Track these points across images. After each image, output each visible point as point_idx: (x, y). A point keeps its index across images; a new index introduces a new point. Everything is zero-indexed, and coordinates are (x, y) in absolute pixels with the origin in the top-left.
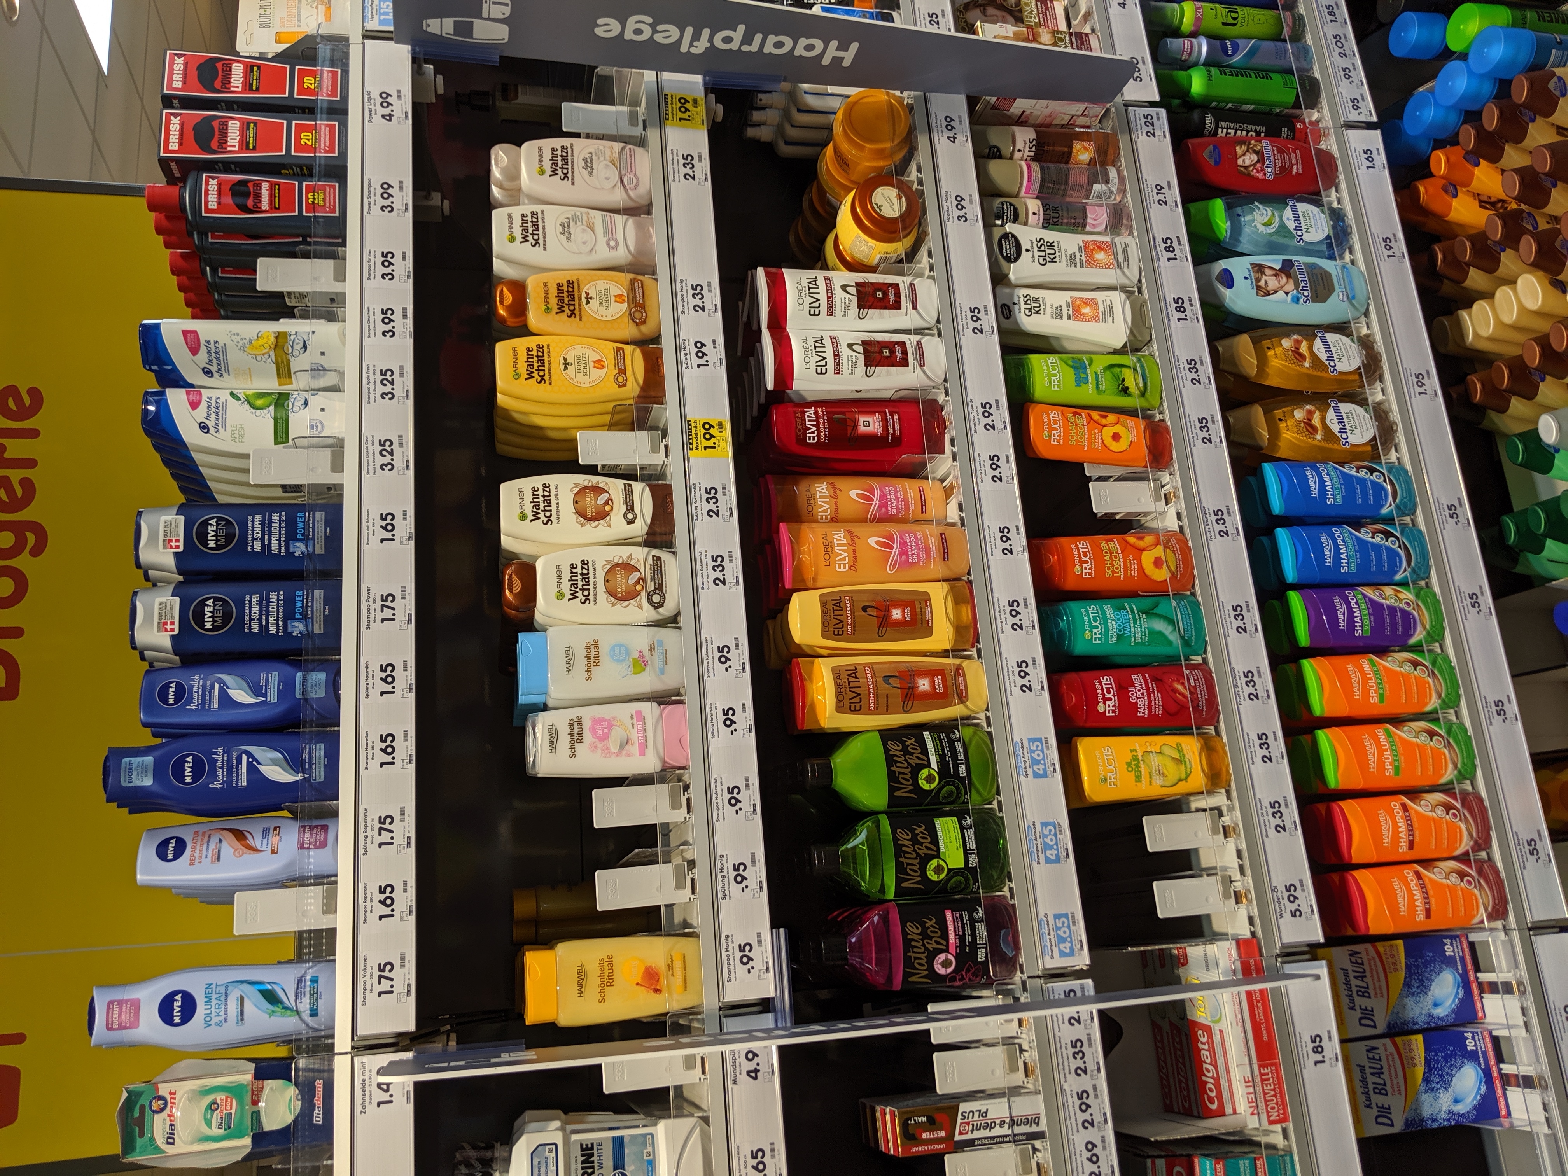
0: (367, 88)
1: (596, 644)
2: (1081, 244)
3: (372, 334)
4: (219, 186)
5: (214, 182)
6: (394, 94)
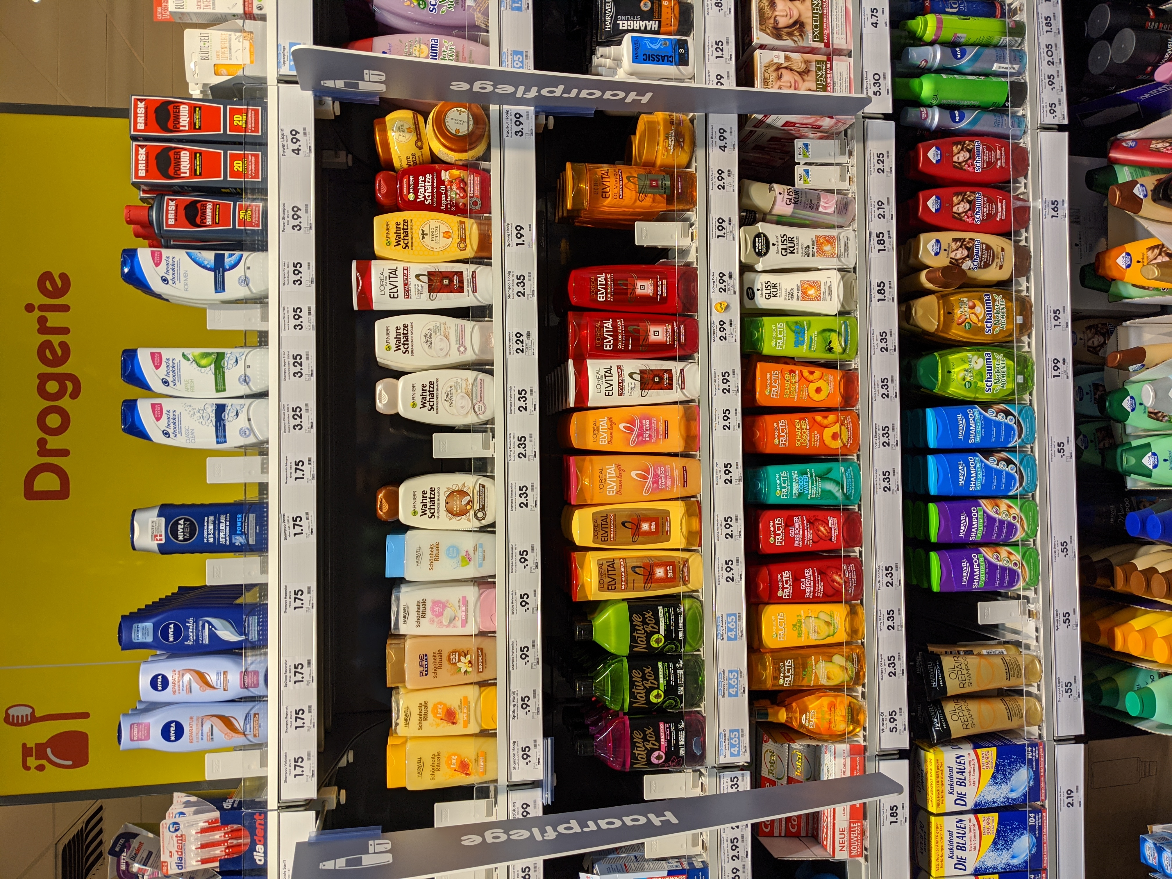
0: (282, 127)
1: (437, 545)
2: (814, 239)
3: (287, 328)
4: (176, 206)
5: (172, 204)
6: (301, 131)
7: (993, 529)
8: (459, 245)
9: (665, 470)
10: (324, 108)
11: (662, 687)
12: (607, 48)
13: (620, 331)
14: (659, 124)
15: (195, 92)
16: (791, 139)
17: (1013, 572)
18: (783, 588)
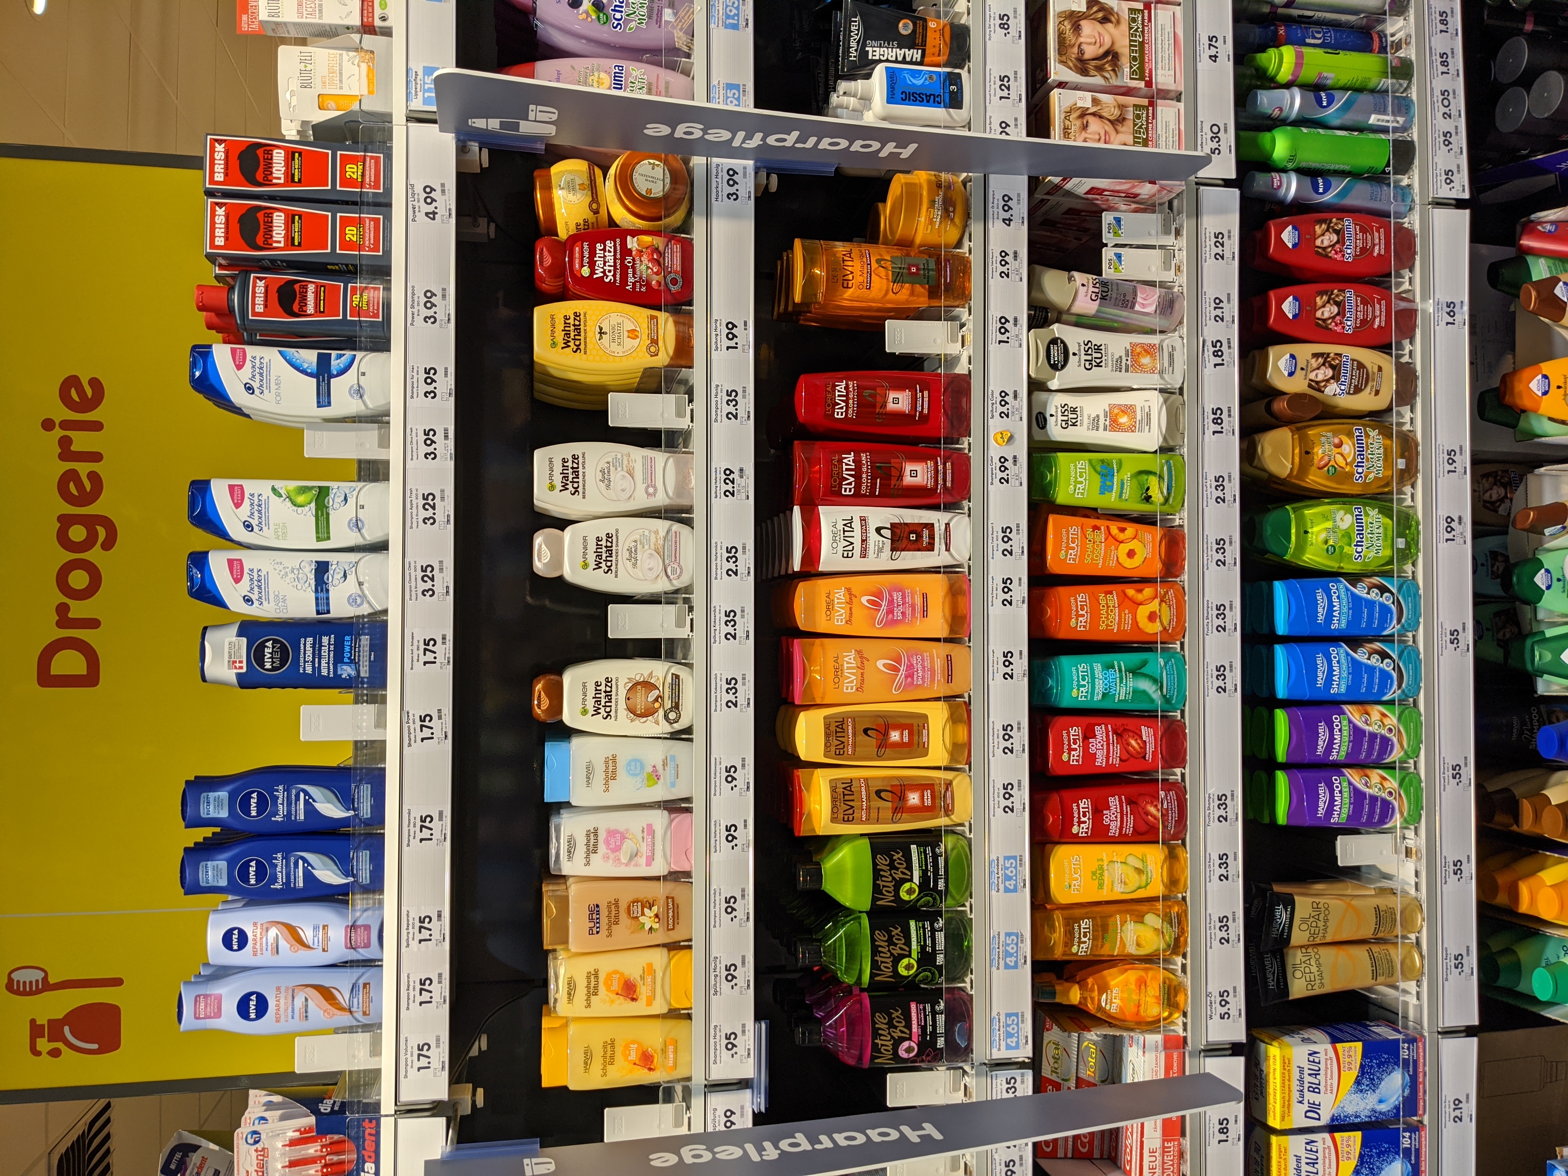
0: (411, 181)
1: (614, 758)
2: (1128, 347)
3: (415, 457)
4: (266, 288)
5: (261, 284)
6: (438, 188)
7: (1362, 745)
8: (648, 348)
9: (923, 660)
10: (468, 157)
11: (914, 955)
12: (853, 83)
13: (864, 469)
14: (921, 186)
15: (290, 130)
16: (1097, 213)
17: (1386, 804)
18: (1080, 823)
